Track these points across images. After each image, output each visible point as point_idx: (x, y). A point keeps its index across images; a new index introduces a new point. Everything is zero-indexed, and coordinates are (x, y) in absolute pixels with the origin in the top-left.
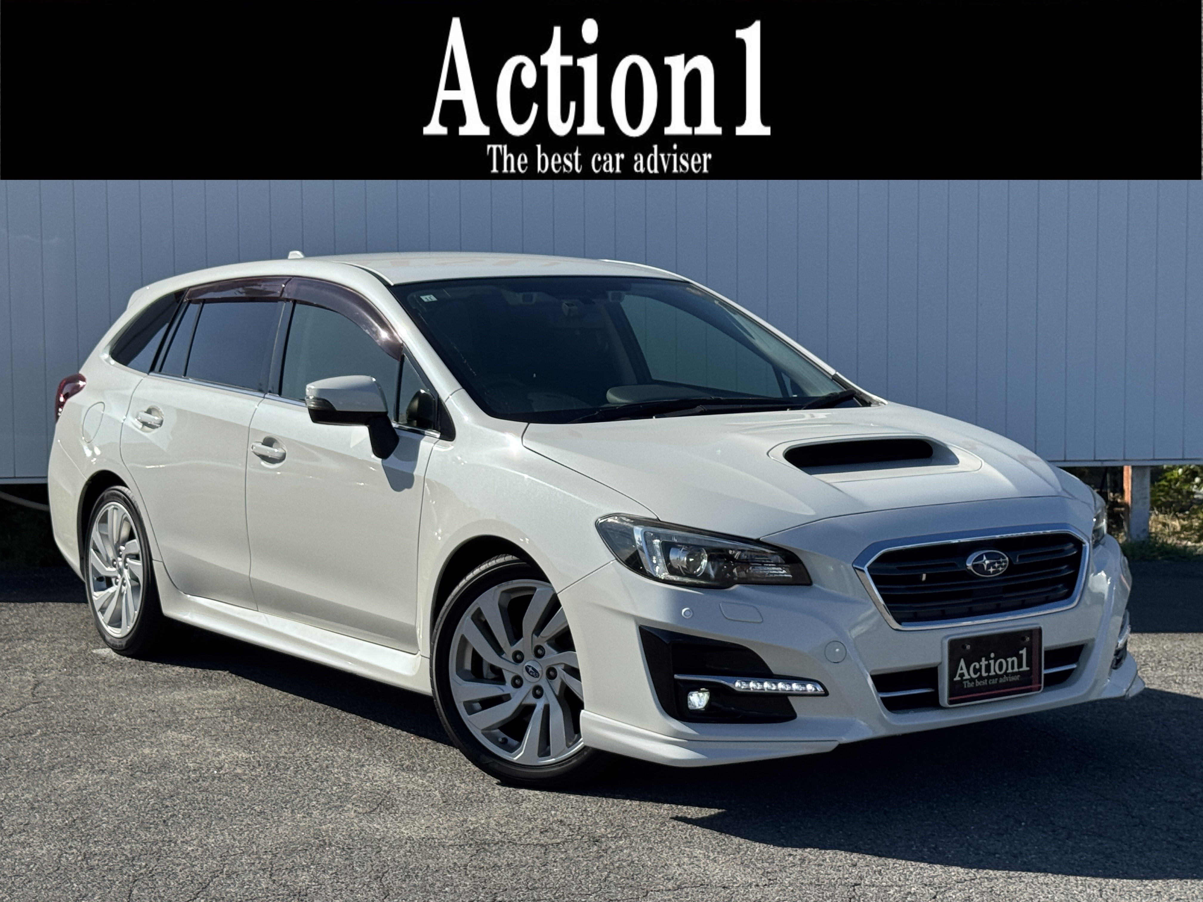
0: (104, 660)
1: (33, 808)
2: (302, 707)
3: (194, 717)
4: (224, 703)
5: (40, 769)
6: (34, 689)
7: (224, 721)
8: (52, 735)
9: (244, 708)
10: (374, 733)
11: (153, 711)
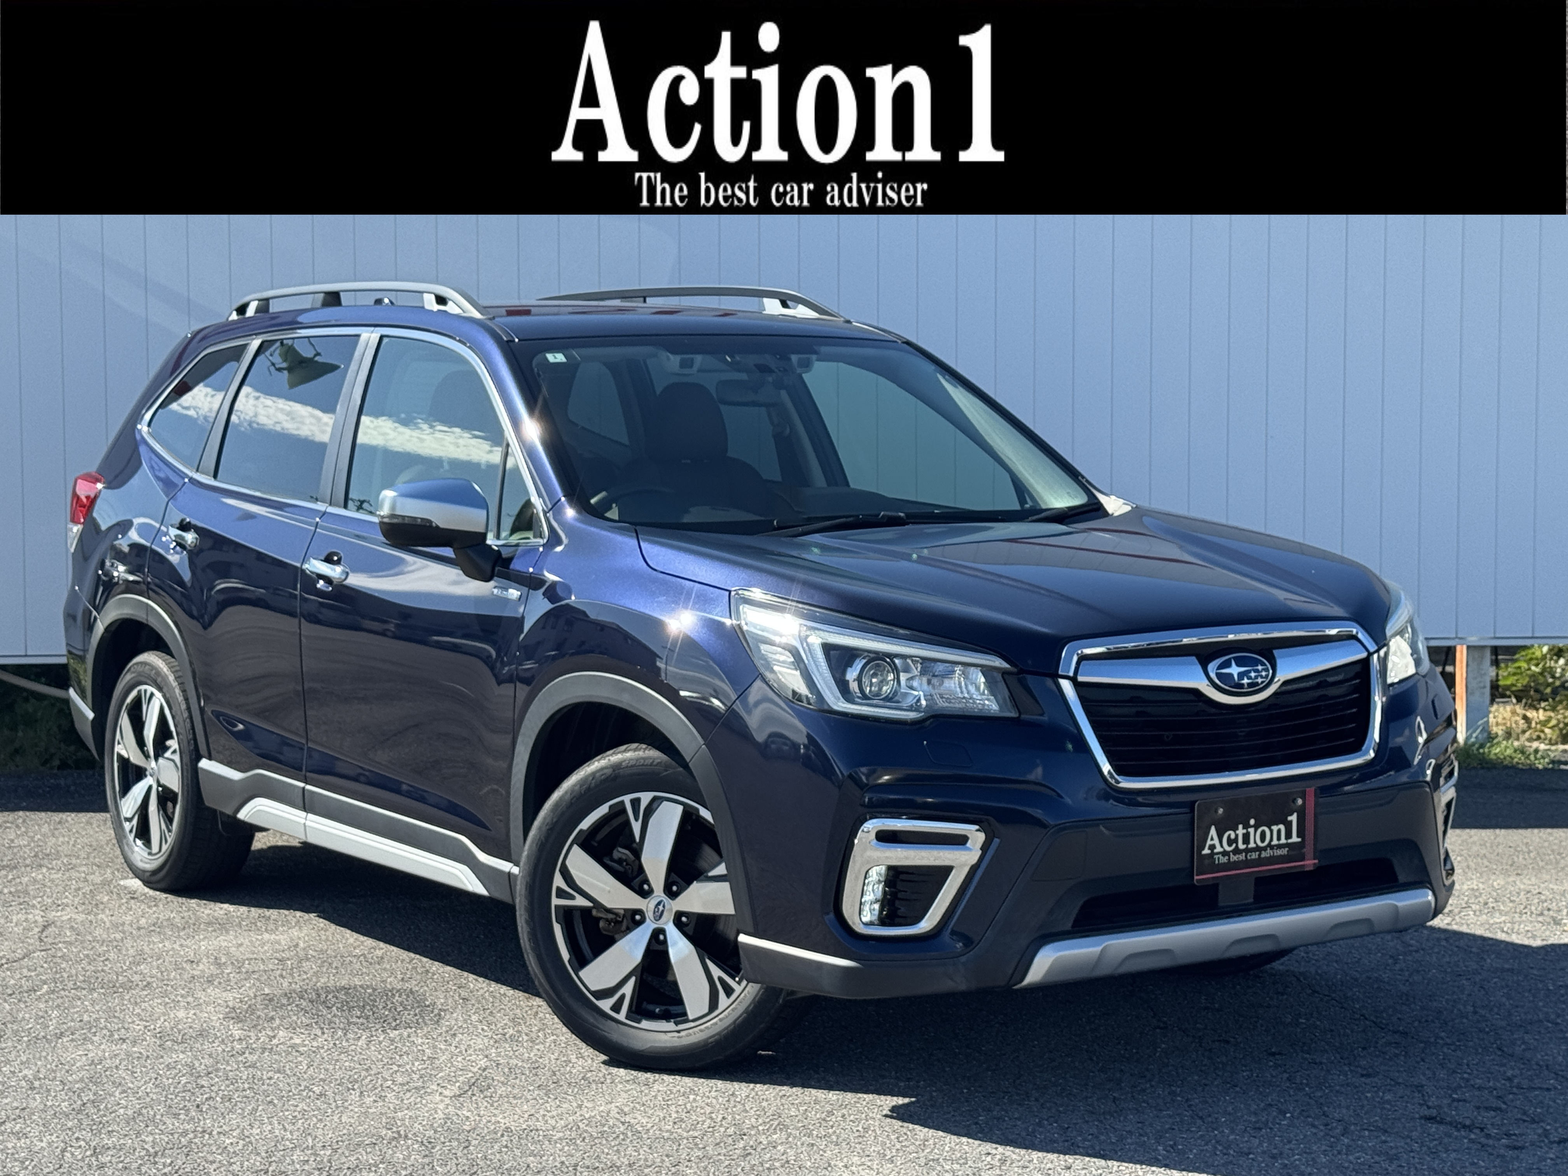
0: (133, 896)
1: (32, 1088)
2: (382, 958)
3: (244, 970)
4: (283, 951)
5: (44, 1037)
6: (43, 931)
7: (281, 976)
8: (62, 992)
9: (308, 959)
10: (471, 992)
11: (192, 962)
